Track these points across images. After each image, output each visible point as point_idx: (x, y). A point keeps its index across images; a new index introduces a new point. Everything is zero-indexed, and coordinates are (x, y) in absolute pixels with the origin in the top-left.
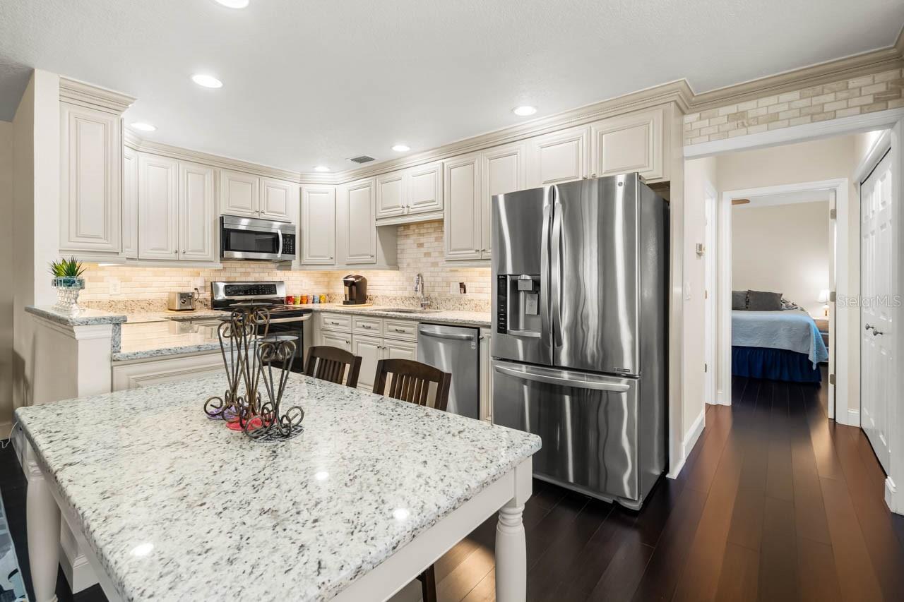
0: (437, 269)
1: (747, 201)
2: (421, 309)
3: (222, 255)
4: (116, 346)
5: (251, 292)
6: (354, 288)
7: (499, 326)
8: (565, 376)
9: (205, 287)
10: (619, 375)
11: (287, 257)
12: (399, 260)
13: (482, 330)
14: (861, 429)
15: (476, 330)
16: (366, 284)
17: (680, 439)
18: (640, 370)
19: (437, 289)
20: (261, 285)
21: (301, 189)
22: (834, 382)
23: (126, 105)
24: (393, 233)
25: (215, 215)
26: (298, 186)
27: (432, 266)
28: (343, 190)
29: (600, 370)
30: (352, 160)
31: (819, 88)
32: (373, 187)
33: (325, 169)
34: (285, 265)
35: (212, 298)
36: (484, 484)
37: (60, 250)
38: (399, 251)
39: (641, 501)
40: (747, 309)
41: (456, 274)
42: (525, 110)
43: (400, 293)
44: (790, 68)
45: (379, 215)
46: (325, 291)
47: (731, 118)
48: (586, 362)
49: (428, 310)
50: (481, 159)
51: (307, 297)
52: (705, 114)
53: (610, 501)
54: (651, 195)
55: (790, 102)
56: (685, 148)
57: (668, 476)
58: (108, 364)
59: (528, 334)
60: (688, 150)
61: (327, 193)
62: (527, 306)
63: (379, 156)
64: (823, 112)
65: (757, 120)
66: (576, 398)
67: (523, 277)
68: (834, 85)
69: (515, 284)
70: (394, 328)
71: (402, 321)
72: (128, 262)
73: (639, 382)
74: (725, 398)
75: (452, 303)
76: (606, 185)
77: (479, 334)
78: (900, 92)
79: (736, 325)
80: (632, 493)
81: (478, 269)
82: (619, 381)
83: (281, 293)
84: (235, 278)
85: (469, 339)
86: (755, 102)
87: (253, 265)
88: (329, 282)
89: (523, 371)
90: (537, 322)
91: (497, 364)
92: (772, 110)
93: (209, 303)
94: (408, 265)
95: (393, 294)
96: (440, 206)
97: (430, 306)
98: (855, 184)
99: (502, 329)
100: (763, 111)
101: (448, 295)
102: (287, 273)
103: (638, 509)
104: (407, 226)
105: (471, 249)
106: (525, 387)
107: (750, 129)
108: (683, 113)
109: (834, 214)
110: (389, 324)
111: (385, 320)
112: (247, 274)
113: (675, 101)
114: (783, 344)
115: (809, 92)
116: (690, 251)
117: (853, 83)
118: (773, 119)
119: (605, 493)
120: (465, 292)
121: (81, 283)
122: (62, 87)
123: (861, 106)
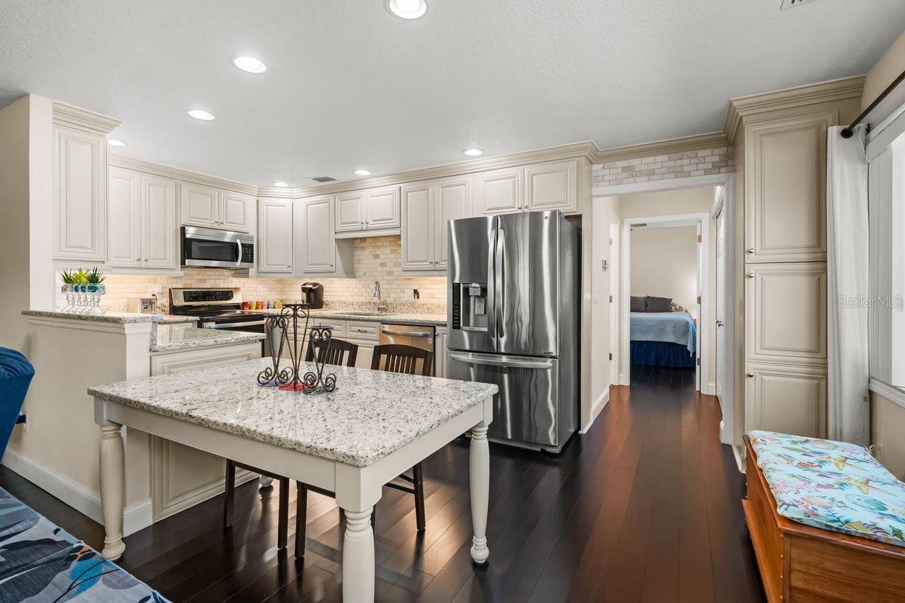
0: (392, 278)
1: (645, 225)
2: (378, 312)
3: (183, 263)
4: (153, 340)
5: (209, 298)
6: (312, 294)
7: (454, 323)
8: (504, 359)
9: (162, 294)
10: (546, 357)
11: (246, 265)
12: (355, 270)
13: (437, 328)
14: (716, 397)
15: (432, 328)
16: (323, 291)
17: (589, 406)
18: (560, 352)
19: (392, 295)
20: (219, 292)
21: (258, 201)
22: (700, 364)
23: (111, 127)
24: (350, 245)
25: (176, 226)
26: (255, 199)
27: (387, 275)
28: (301, 205)
29: (531, 353)
30: (314, 179)
31: (680, 155)
32: (332, 204)
33: (284, 184)
34: (243, 273)
35: (171, 303)
36: (469, 406)
37: (53, 259)
38: (355, 261)
39: (560, 447)
40: (646, 311)
41: (411, 282)
42: (473, 152)
43: (356, 299)
44: (657, 139)
45: (338, 229)
46: (279, 297)
47: (625, 169)
48: (521, 348)
49: (384, 313)
50: (435, 187)
51: (262, 302)
52: (607, 165)
53: (538, 449)
54: (568, 225)
55: (662, 162)
56: (593, 189)
57: (580, 432)
58: (148, 354)
59: (477, 329)
60: (595, 191)
61: (284, 206)
62: (476, 308)
63: (340, 176)
64: (682, 172)
65: (641, 173)
66: (513, 376)
67: (474, 285)
68: (689, 154)
69: (466, 290)
70: (357, 328)
71: (361, 322)
72: (114, 270)
73: (559, 361)
74: (625, 380)
75: (406, 307)
76: (536, 218)
77: (435, 332)
78: (727, 163)
79: (634, 324)
80: (555, 442)
81: (430, 278)
82: (546, 361)
83: (237, 299)
84: (192, 285)
85: (426, 336)
86: (640, 160)
87: (208, 272)
88: (282, 289)
89: (469, 357)
90: (484, 319)
91: (453, 354)
92: (651, 167)
93: (168, 309)
94: (365, 273)
95: (350, 299)
96: (397, 224)
97: (386, 310)
98: (713, 217)
99: (456, 325)
100: (645, 167)
101: (402, 300)
102: (243, 280)
103: (558, 453)
104: (363, 239)
105: (426, 261)
106: (471, 369)
107: (638, 179)
108: (591, 163)
109: (700, 239)
110: (351, 325)
111: (348, 322)
112: (204, 281)
113: (586, 156)
114: (670, 338)
115: (673, 156)
116: (597, 266)
117: (701, 153)
118: (651, 173)
119: (535, 444)
120: (418, 297)
121: (103, 288)
122: (56, 111)
123: (705, 170)
